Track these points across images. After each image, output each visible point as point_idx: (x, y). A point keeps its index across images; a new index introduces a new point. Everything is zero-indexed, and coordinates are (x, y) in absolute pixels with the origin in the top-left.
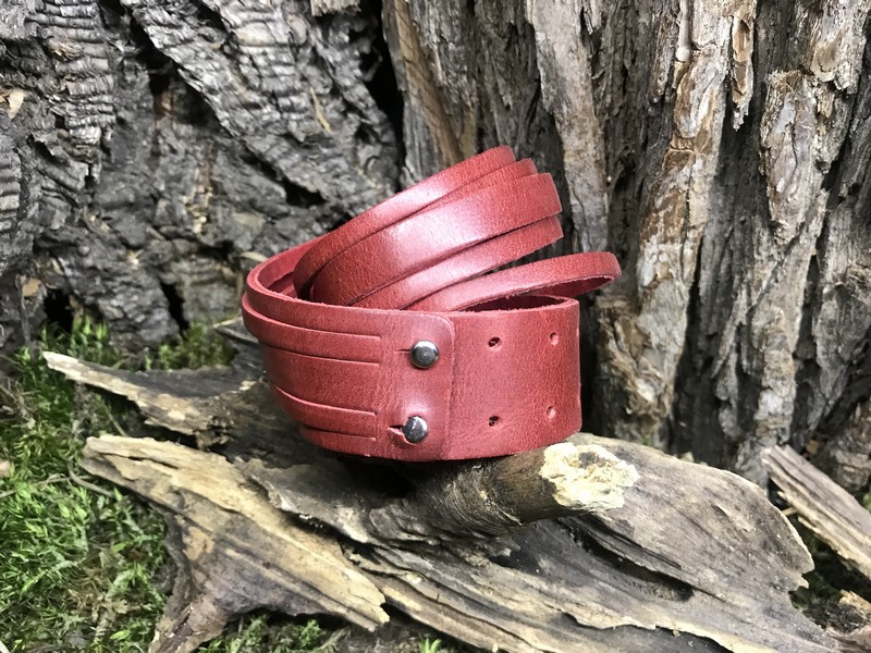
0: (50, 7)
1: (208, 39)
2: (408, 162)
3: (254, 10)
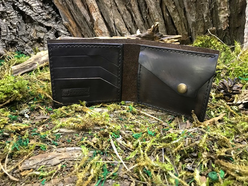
0: (6, 8)
1: (28, 8)
2: (63, 20)
3: (33, 1)
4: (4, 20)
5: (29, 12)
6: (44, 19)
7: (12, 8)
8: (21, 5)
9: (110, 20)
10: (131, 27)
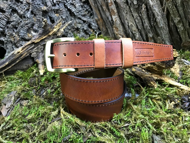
1: (73, 7)
3: (77, 3)
4: (58, 15)
5: (73, 10)
6: (82, 15)
7: (64, 7)
8: (69, 5)
9: (125, 22)
10: (141, 29)
